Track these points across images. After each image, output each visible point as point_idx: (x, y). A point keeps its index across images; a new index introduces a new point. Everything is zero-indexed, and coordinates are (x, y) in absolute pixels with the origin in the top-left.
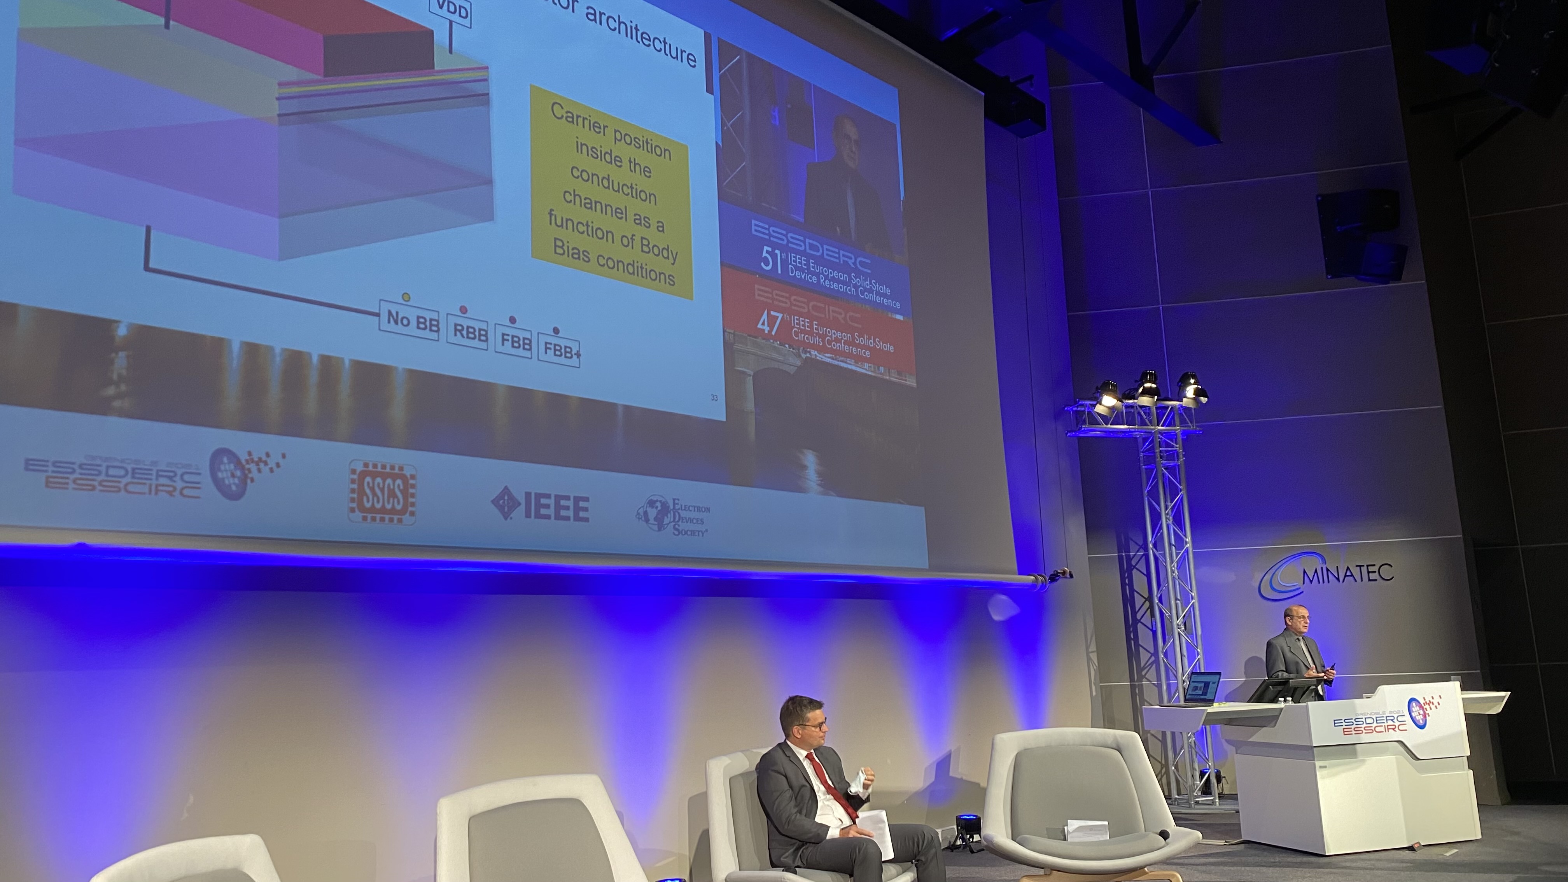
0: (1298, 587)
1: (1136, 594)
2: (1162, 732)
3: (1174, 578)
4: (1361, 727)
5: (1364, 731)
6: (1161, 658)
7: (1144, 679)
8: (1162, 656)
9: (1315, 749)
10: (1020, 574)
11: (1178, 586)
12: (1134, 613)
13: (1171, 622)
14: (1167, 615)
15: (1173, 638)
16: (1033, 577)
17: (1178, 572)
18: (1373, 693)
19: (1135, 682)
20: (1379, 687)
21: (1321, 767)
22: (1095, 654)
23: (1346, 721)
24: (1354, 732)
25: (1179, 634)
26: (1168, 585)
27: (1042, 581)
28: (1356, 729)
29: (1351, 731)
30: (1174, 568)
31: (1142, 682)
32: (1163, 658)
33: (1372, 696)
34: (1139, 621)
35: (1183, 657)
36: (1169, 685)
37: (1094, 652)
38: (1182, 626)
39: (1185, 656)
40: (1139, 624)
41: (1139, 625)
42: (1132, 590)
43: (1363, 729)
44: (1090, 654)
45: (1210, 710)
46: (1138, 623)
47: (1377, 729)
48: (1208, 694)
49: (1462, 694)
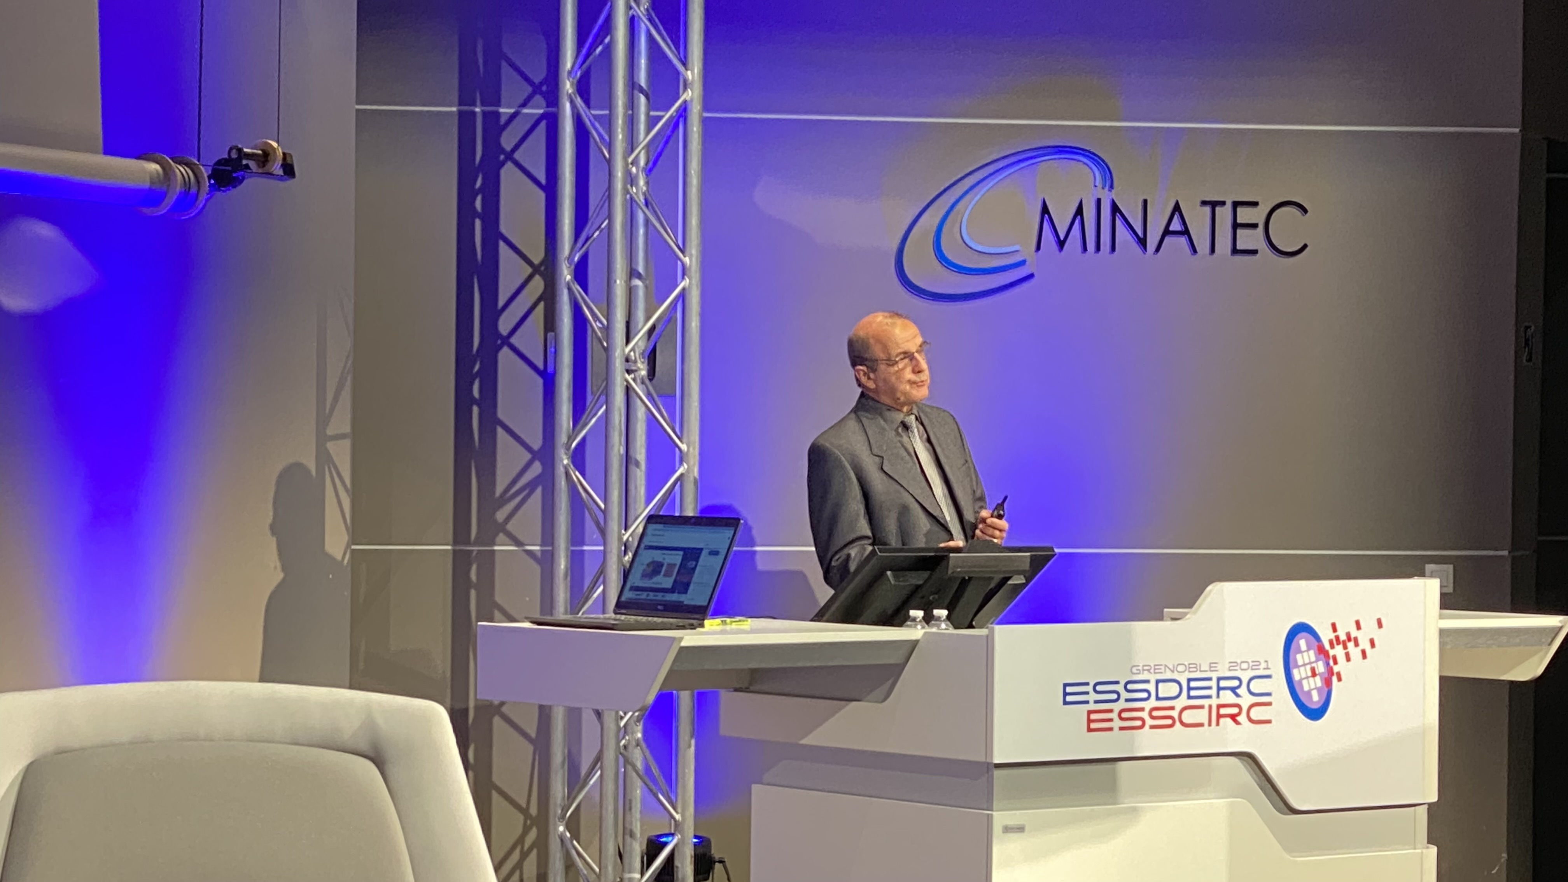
0: (1017, 258)
1: (503, 249)
2: (541, 707)
3: (631, 203)
4: (1142, 709)
5: (1149, 722)
6: (562, 469)
7: (501, 537)
8: (565, 462)
9: (997, 773)
10: (108, 150)
11: (641, 231)
12: (492, 313)
13: (608, 351)
14: (596, 325)
15: (607, 402)
16: (154, 167)
17: (647, 183)
18: (1190, 606)
19: (468, 543)
20: (1209, 588)
21: (1007, 829)
22: (347, 443)
23: (1099, 688)
24: (1117, 723)
25: (628, 389)
26: (610, 227)
27: (186, 183)
28: (1124, 715)
29: (1111, 720)
30: (634, 170)
31: (494, 544)
32: (566, 467)
33: (1186, 614)
34: (506, 341)
35: (632, 468)
36: (577, 559)
37: (343, 436)
38: (640, 365)
39: (637, 464)
40: (505, 351)
41: (505, 354)
42: (493, 235)
43: (1145, 715)
44: (330, 445)
45: (690, 638)
46: (500, 348)
47: (1188, 717)
48: (692, 587)
49: (1441, 617)
